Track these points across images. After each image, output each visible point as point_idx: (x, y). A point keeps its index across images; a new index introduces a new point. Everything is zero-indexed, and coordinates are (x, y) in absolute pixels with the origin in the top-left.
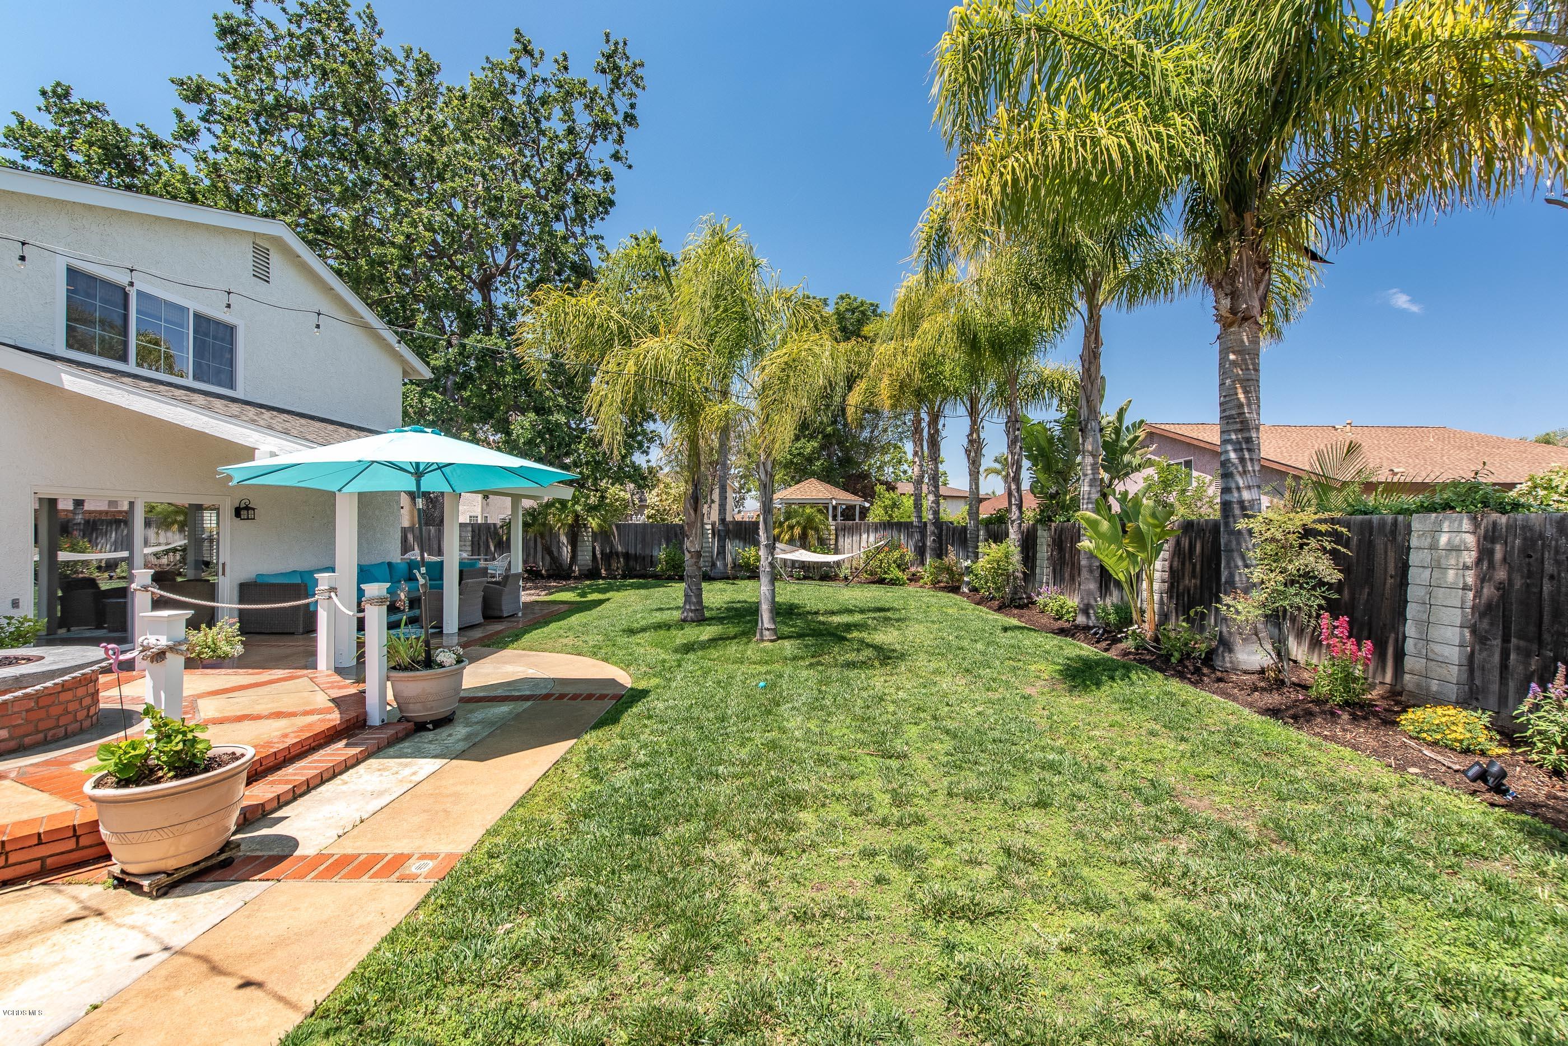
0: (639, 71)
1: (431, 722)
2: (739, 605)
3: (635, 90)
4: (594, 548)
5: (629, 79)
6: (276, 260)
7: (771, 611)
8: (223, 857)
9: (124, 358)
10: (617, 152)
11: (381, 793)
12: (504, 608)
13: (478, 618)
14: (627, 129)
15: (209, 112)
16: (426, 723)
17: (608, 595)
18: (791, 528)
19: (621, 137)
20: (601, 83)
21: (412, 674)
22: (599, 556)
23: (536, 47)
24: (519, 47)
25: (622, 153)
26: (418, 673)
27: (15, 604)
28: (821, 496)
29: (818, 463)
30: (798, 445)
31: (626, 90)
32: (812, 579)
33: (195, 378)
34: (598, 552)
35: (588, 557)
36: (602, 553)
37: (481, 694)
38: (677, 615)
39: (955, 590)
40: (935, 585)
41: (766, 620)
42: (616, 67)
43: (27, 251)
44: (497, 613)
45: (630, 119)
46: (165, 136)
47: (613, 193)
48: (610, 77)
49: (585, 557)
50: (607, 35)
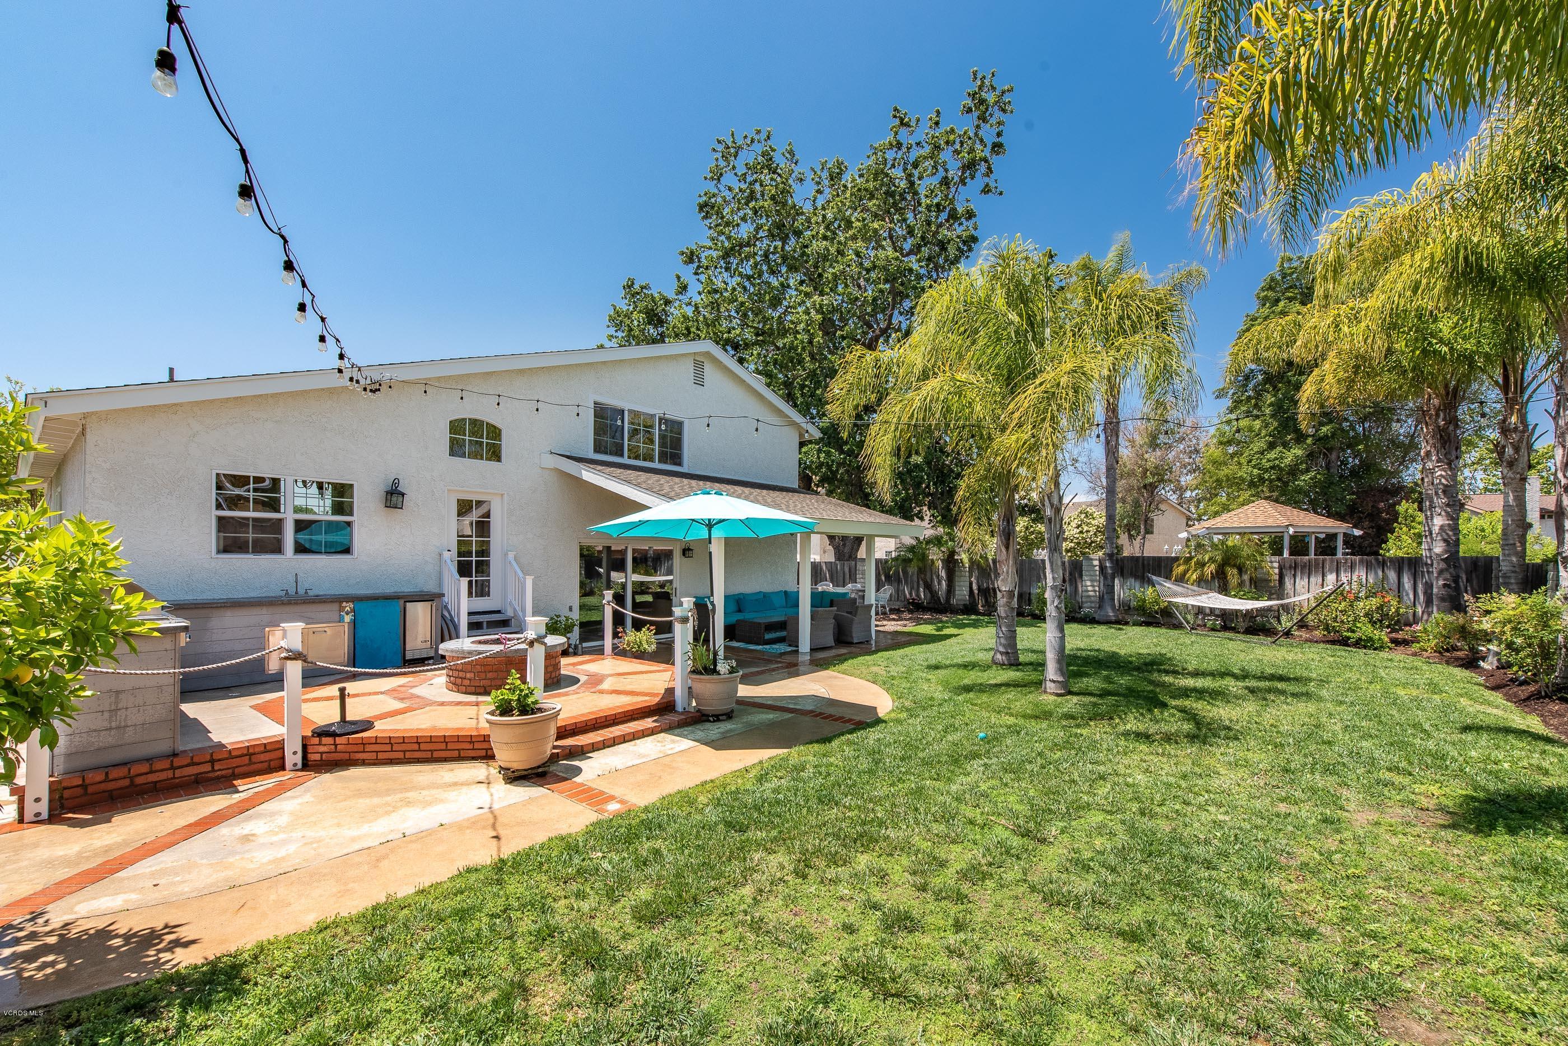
0: (1006, 98)
1: (713, 716)
2: (1084, 654)
3: (1003, 117)
4: (971, 584)
5: (996, 108)
6: (709, 369)
7: (1059, 661)
8: (540, 770)
9: (622, 455)
10: (987, 185)
11: (644, 756)
12: (854, 635)
13: (830, 641)
14: (994, 160)
15: (699, 267)
16: (708, 716)
17: (961, 631)
18: (1202, 565)
19: (989, 168)
20: (966, 125)
21: (698, 677)
22: (976, 592)
23: (912, 118)
24: (897, 122)
25: (992, 185)
26: (702, 677)
27: (571, 609)
28: (1270, 522)
29: (1306, 477)
30: (1272, 455)
31: (993, 121)
32: (1234, 630)
33: (660, 461)
34: (975, 587)
35: (965, 592)
36: (979, 589)
37: (769, 703)
38: (988, 657)
39: (1471, 663)
40: (1446, 653)
41: (1051, 671)
42: (982, 101)
43: (540, 405)
44: (849, 639)
45: (997, 147)
46: (671, 295)
47: (976, 229)
48: (976, 114)
49: (962, 593)
50: (975, 74)
